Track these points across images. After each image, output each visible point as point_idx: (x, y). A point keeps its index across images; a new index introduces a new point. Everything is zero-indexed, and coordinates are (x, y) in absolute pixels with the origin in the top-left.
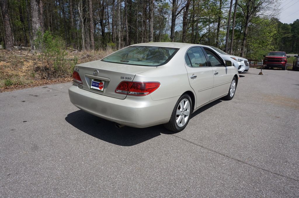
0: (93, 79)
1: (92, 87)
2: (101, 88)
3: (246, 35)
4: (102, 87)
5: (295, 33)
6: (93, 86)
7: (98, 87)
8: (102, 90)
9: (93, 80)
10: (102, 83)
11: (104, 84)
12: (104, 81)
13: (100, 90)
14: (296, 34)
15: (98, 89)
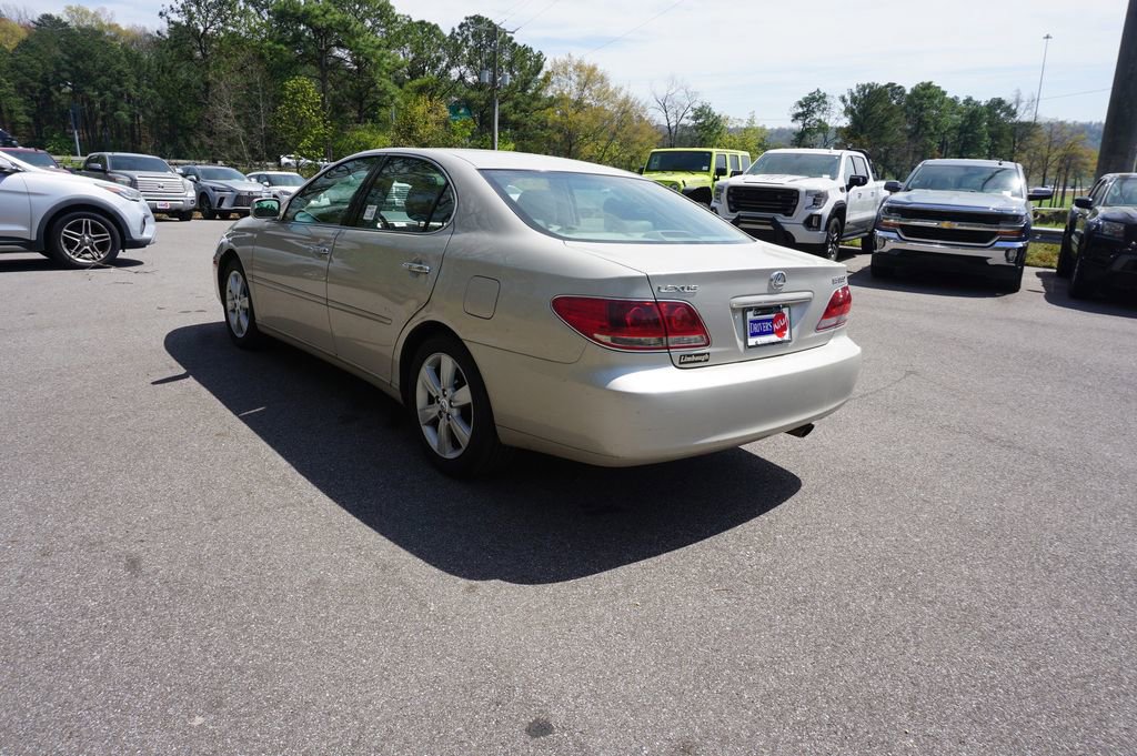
0: (750, 309)
1: (752, 341)
2: (780, 332)
4: (784, 328)
6: (753, 335)
7: (773, 332)
8: (786, 337)
9: (750, 315)
11: (787, 316)
13: (780, 339)
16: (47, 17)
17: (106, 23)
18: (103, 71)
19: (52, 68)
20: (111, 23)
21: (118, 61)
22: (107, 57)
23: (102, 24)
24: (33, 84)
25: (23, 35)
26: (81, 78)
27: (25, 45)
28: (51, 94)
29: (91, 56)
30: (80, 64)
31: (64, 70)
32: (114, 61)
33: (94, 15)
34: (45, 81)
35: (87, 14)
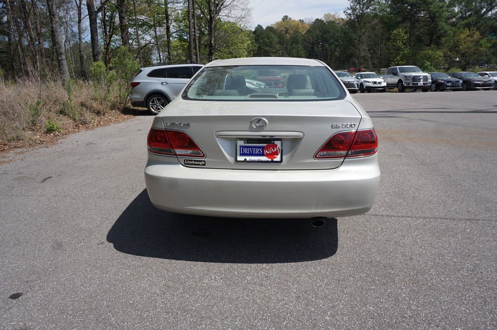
0: (241, 139)
1: (240, 158)
2: (271, 155)
3: (212, 46)
4: (275, 153)
5: (260, 43)
7: (263, 155)
8: (277, 159)
9: (241, 143)
10: (276, 146)
11: (279, 146)
12: (277, 140)
13: (269, 160)
14: (261, 46)
15: (264, 158)
16: (317, 20)
17: (337, 18)
18: (332, 37)
19: (316, 39)
20: (339, 17)
21: (338, 32)
22: (334, 31)
23: (335, 19)
24: (309, 45)
25: (308, 27)
26: (325, 40)
27: (309, 31)
28: (314, 48)
29: (328, 32)
30: (325, 36)
31: (319, 39)
32: (336, 33)
33: (333, 16)
34: (313, 44)
35: (331, 16)
